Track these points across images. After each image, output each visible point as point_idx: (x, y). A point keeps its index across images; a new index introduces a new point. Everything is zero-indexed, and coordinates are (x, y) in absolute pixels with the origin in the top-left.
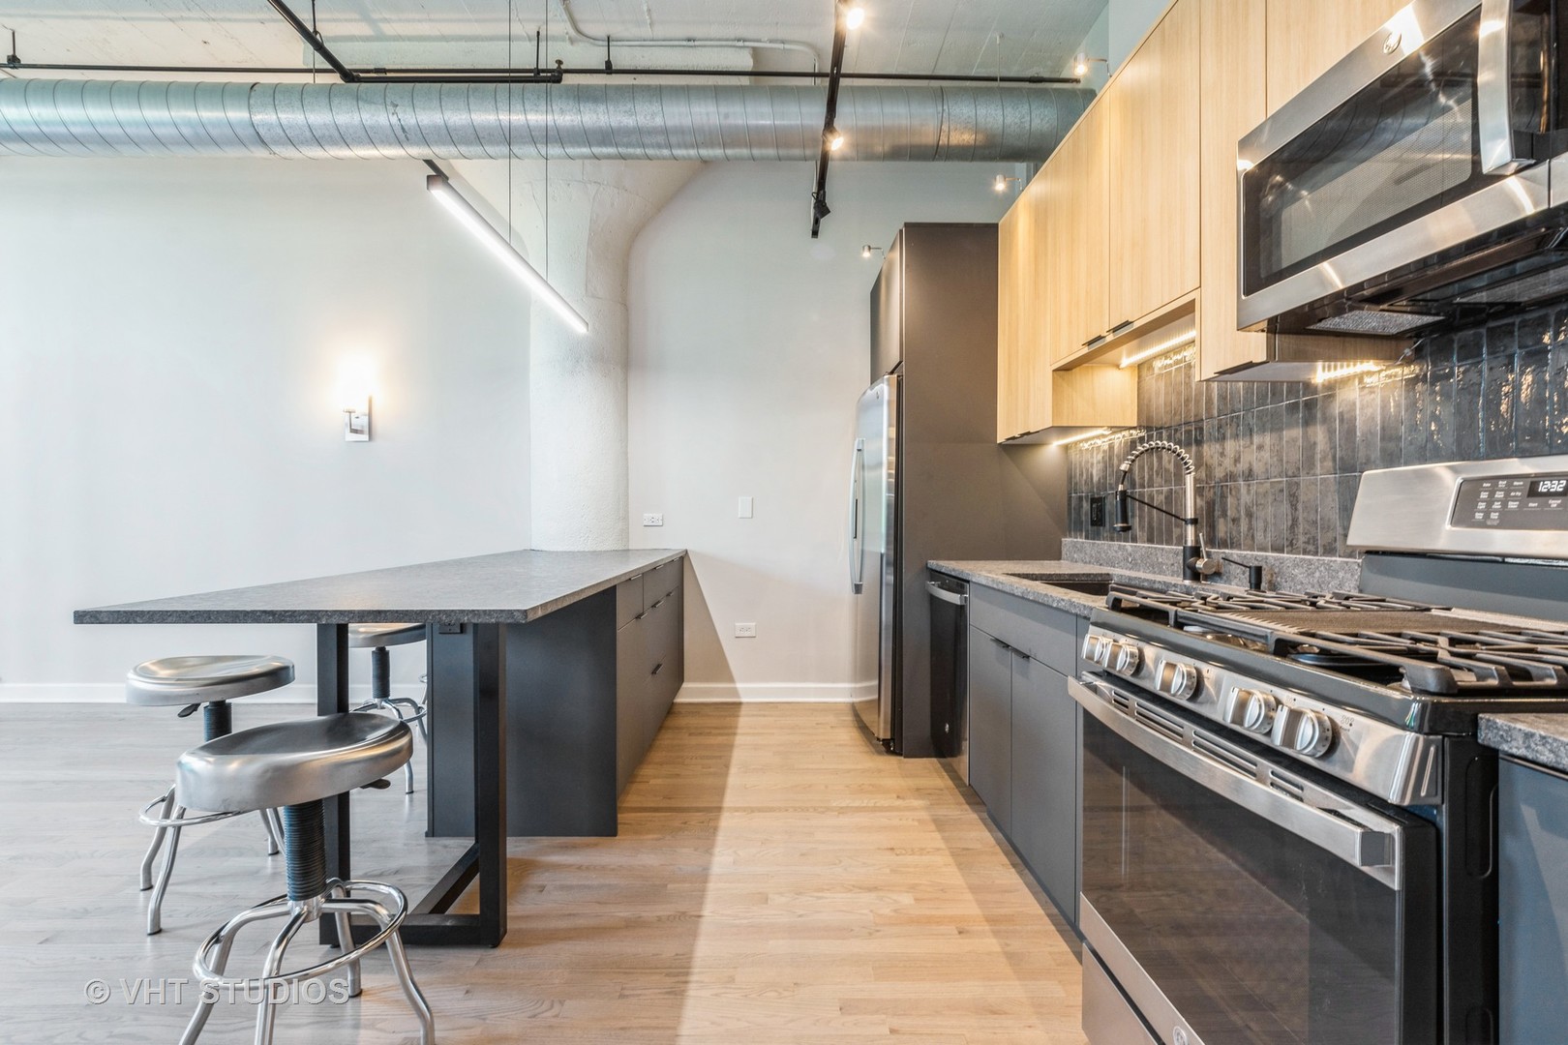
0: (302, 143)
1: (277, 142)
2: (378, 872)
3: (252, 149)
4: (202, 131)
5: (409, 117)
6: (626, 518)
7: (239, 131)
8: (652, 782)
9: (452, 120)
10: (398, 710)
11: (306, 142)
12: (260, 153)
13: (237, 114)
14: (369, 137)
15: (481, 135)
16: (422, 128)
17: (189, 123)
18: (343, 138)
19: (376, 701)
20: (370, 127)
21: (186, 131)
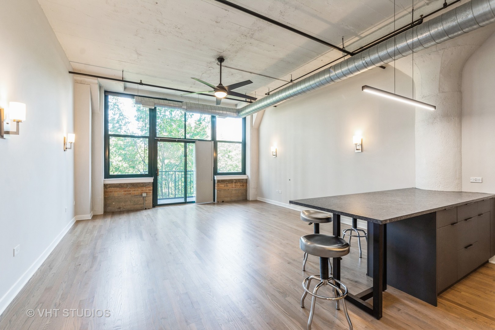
0: (341, 77)
1: (336, 79)
2: (351, 280)
3: (331, 83)
4: (320, 83)
5: (368, 59)
6: (460, 178)
7: (327, 80)
8: (463, 293)
9: (381, 55)
10: (358, 233)
11: (342, 77)
12: (332, 83)
13: (327, 76)
14: (358, 69)
15: (391, 55)
16: (372, 61)
17: (318, 82)
18: (351, 72)
19: (353, 228)
20: (358, 66)
21: (317, 84)
